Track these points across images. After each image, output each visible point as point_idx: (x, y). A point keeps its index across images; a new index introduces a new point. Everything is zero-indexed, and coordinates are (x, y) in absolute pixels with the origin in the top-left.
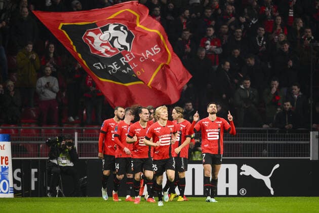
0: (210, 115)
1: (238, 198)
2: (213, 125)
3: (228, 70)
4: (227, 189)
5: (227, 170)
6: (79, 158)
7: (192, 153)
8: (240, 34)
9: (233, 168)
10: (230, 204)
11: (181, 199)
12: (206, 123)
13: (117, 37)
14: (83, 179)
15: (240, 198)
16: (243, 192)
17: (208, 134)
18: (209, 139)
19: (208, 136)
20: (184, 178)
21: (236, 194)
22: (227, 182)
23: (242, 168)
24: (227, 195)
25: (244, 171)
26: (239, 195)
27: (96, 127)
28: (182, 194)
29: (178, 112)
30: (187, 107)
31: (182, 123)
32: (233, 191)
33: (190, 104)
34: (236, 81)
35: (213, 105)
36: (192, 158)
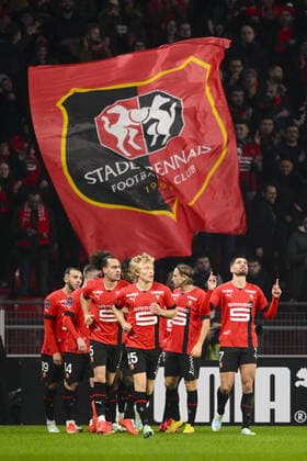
0: (234, 276)
1: (292, 428)
2: (240, 295)
3: (273, 200)
4: (272, 411)
5: (272, 377)
6: (8, 356)
7: (210, 347)
8: (296, 135)
9: (283, 374)
10: (277, 438)
11: (189, 429)
12: (228, 292)
13: (158, 121)
14: (13, 393)
15: (296, 428)
16: (300, 417)
17: (232, 310)
18: (232, 319)
19: (232, 314)
20: (196, 392)
21: (288, 420)
22: (272, 399)
23: (299, 375)
24: (272, 423)
25: (302, 380)
26: (293, 423)
27: (38, 301)
28: (191, 420)
29: (181, 273)
30: (200, 266)
31: (192, 293)
32: (283, 415)
33: (206, 259)
34: (289, 218)
35: (243, 260)
36: (209, 356)
